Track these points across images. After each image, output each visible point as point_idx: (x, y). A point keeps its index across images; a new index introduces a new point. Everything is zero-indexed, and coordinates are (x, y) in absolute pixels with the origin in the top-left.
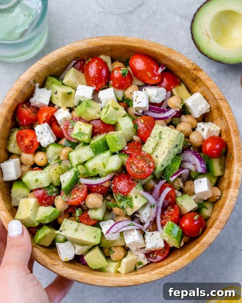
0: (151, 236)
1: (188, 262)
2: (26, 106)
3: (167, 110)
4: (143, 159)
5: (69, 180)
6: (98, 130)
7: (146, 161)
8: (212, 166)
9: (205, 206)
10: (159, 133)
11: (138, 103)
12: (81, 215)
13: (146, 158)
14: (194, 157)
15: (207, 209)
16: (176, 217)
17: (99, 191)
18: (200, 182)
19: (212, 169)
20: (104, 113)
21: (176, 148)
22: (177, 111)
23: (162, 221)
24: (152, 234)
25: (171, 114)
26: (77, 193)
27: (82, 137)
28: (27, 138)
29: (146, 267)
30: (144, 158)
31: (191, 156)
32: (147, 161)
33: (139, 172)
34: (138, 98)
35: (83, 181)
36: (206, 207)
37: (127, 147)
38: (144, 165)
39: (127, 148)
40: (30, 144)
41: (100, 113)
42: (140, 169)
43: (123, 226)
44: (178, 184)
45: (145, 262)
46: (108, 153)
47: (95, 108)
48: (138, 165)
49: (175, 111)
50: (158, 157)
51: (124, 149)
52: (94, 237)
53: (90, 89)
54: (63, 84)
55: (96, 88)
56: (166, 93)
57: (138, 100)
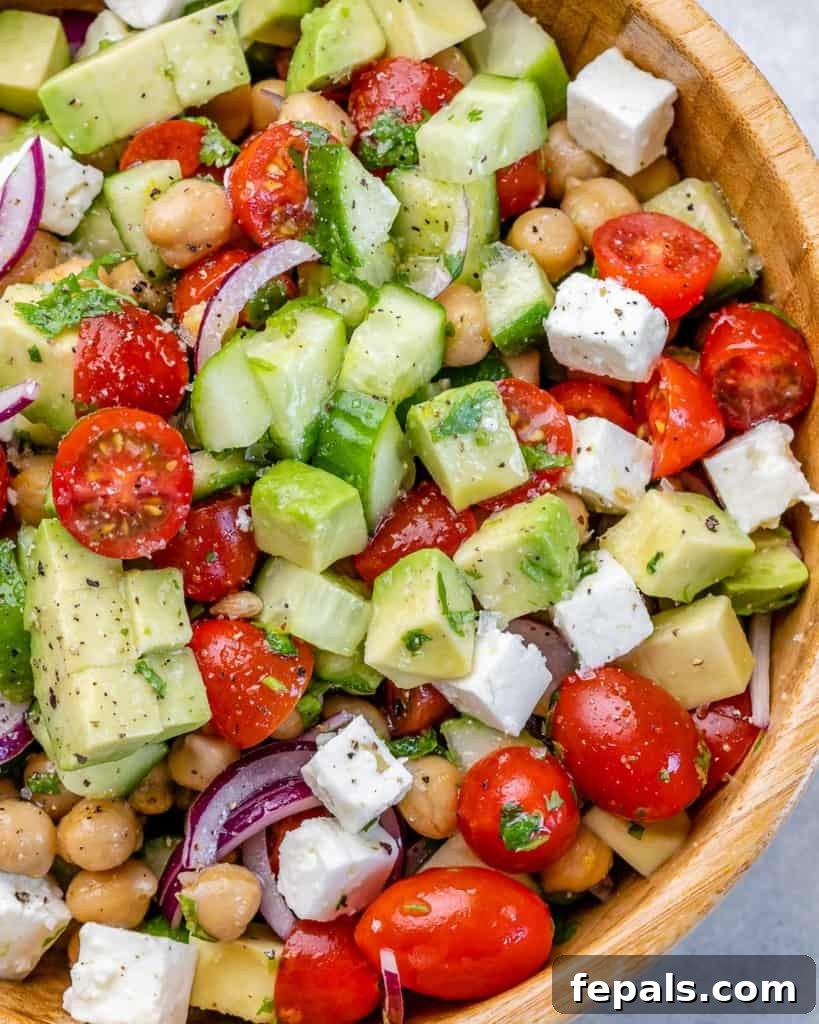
3: (230, 837)
4: (133, 514)
7: (118, 518)
10: (163, 687)
11: (356, 746)
12: (201, 145)
13: (125, 527)
17: (203, 272)
20: (447, 584)
21: (51, 690)
22: (182, 870)
26: (279, 185)
27: (445, 411)
28: (667, 259)
30: (135, 522)
32: (108, 521)
33: (103, 447)
34: (374, 765)
35: (299, 252)
37: (246, 529)
38: (110, 491)
40: (635, 250)
41: (471, 580)
42: (106, 461)
46: (295, 438)
47: (506, 582)
48: (130, 469)
49: (192, 865)
50: (86, 585)
51: (247, 507)
52: (78, 101)
53: (593, 652)
54: (716, 589)
55: (578, 678)
56: (292, 904)
57: (365, 757)
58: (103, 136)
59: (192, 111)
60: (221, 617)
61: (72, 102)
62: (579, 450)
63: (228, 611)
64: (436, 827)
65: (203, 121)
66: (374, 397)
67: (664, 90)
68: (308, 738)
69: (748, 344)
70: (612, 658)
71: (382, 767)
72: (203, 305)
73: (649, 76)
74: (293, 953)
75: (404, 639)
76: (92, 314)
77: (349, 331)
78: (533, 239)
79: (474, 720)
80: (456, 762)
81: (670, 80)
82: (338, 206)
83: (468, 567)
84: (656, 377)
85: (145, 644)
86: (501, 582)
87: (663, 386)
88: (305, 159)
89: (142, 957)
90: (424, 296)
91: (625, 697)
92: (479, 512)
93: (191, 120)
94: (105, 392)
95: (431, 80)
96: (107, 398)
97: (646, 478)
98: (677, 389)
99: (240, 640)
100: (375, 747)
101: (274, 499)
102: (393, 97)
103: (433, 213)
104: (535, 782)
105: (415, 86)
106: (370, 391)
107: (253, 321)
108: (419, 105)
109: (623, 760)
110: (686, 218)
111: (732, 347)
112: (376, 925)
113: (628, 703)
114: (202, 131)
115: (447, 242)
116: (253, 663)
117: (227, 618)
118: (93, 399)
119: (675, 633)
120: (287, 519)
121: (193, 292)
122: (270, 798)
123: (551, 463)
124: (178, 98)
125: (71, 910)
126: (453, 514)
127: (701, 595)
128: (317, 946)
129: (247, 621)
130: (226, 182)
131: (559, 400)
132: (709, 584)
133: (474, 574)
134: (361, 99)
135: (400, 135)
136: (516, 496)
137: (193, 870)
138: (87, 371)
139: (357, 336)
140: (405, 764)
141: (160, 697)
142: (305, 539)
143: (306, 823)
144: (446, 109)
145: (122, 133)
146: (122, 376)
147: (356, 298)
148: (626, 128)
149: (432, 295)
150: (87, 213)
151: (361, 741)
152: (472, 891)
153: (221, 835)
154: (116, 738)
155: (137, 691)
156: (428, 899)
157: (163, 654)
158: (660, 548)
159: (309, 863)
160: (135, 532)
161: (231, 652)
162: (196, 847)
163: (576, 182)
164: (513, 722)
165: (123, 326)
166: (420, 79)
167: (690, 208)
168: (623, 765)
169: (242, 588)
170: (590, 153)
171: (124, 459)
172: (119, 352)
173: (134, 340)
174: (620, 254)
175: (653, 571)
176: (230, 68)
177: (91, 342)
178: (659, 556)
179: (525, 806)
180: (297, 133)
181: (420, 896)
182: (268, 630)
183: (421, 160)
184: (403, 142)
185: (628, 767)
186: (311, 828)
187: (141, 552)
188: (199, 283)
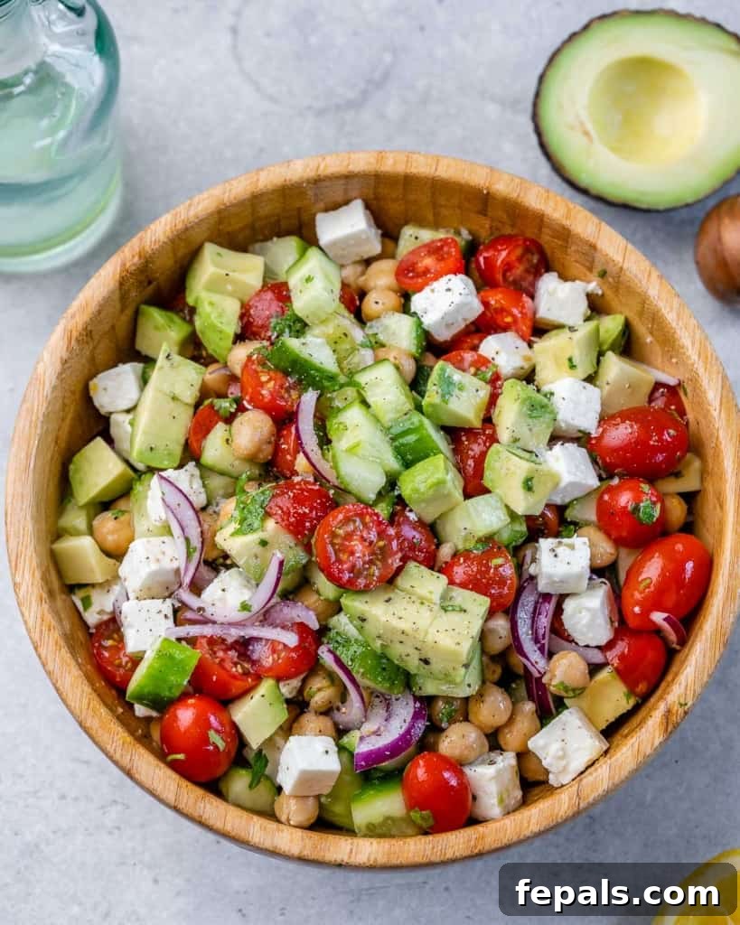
0: (160, 611)
1: (75, 708)
2: (535, 261)
4: (375, 554)
5: (307, 357)
6: (466, 443)
7: (372, 562)
8: (380, 791)
9: (259, 782)
10: (461, 607)
11: (554, 551)
12: (218, 411)
13: (378, 563)
14: (401, 728)
15: (251, 787)
16: (214, 678)
17: (283, 446)
18: (327, 752)
19: (372, 792)
21: (421, 659)
22: (541, 678)
23: (204, 641)
24: (166, 616)
25: (531, 658)
27: (438, 388)
28: (437, 259)
29: (76, 620)
30: (380, 557)
31: (405, 721)
32: (370, 568)
33: (336, 541)
34: (568, 549)
35: (309, 398)
36: (257, 784)
37: (416, 519)
38: (358, 555)
39: (411, 519)
40: (421, 269)
41: (518, 445)
42: (342, 545)
43: (184, 524)
44: (319, 690)
45: (92, 617)
46: (393, 464)
47: (530, 430)
48: (355, 537)
49: (542, 671)
50: (387, 604)
51: (408, 509)
52: (153, 446)
53: (589, 423)
54: (601, 354)
55: (595, 438)
56: (593, 644)
57: (561, 550)
58: (178, 450)
59: (197, 405)
60: (444, 566)
61: (151, 449)
62: (493, 359)
63: (444, 560)
64: (611, 554)
65: (207, 402)
66: (406, 414)
67: (358, 206)
68: (525, 576)
69: (504, 254)
70: (598, 417)
71: (572, 547)
72: (301, 455)
73: (345, 208)
74: (616, 662)
75: (524, 488)
76: (266, 503)
77: (365, 403)
78: (380, 306)
79: (576, 499)
80: (587, 524)
81: (355, 198)
82: (306, 361)
83: (512, 439)
84: (486, 304)
85: (436, 598)
86: (528, 432)
87: (493, 302)
88: (269, 364)
89: (565, 727)
90: (369, 366)
91: (623, 422)
92: (488, 420)
93: (201, 407)
94: (308, 524)
95: (274, 292)
96: (311, 525)
97: (525, 345)
98: (499, 296)
99: (465, 562)
100: (560, 543)
101: (416, 491)
102: (268, 313)
103: (334, 336)
104: (631, 489)
105: (271, 299)
106: (401, 414)
107: (325, 441)
108: (281, 304)
109: (652, 443)
110: (419, 243)
111: (499, 262)
112: (637, 609)
113: (627, 422)
114: (212, 406)
115: (353, 341)
116: (480, 564)
117: (446, 563)
118: (306, 532)
119: (608, 384)
120: (431, 492)
121: (289, 457)
122: (540, 614)
123: (490, 373)
124: (187, 404)
125: (512, 751)
126: (480, 431)
127: (598, 362)
128: (622, 647)
129: (455, 555)
130: (250, 407)
131: (462, 349)
132: (596, 354)
133: (516, 440)
134: (254, 329)
135: (288, 323)
136: (493, 399)
137: (545, 673)
138: (291, 524)
139: (370, 400)
140: (578, 536)
141: (465, 611)
142: (446, 492)
143: (564, 606)
144: (292, 294)
145: (182, 441)
146: (307, 511)
147: (350, 392)
148: (362, 232)
149: (370, 363)
150: (204, 486)
151: (552, 546)
152: (657, 555)
153: (539, 649)
154: (471, 640)
155: (454, 618)
156: (644, 576)
157: (445, 597)
158: (568, 356)
159: (585, 618)
160: (384, 560)
161: (467, 569)
162: (536, 662)
163: (363, 278)
164: (592, 481)
165: (283, 493)
166: (269, 295)
167: (416, 238)
168: (654, 445)
169: (438, 545)
170: (356, 263)
171: (349, 536)
172: (294, 503)
173: (294, 493)
174: (418, 276)
175: (575, 366)
176: (193, 371)
177: (280, 512)
178: (570, 360)
179: (638, 500)
180: (255, 357)
181: (640, 579)
182: (468, 548)
183: (308, 322)
184: (292, 324)
185: (656, 444)
186: (569, 606)
187: (396, 566)
188: (288, 451)
